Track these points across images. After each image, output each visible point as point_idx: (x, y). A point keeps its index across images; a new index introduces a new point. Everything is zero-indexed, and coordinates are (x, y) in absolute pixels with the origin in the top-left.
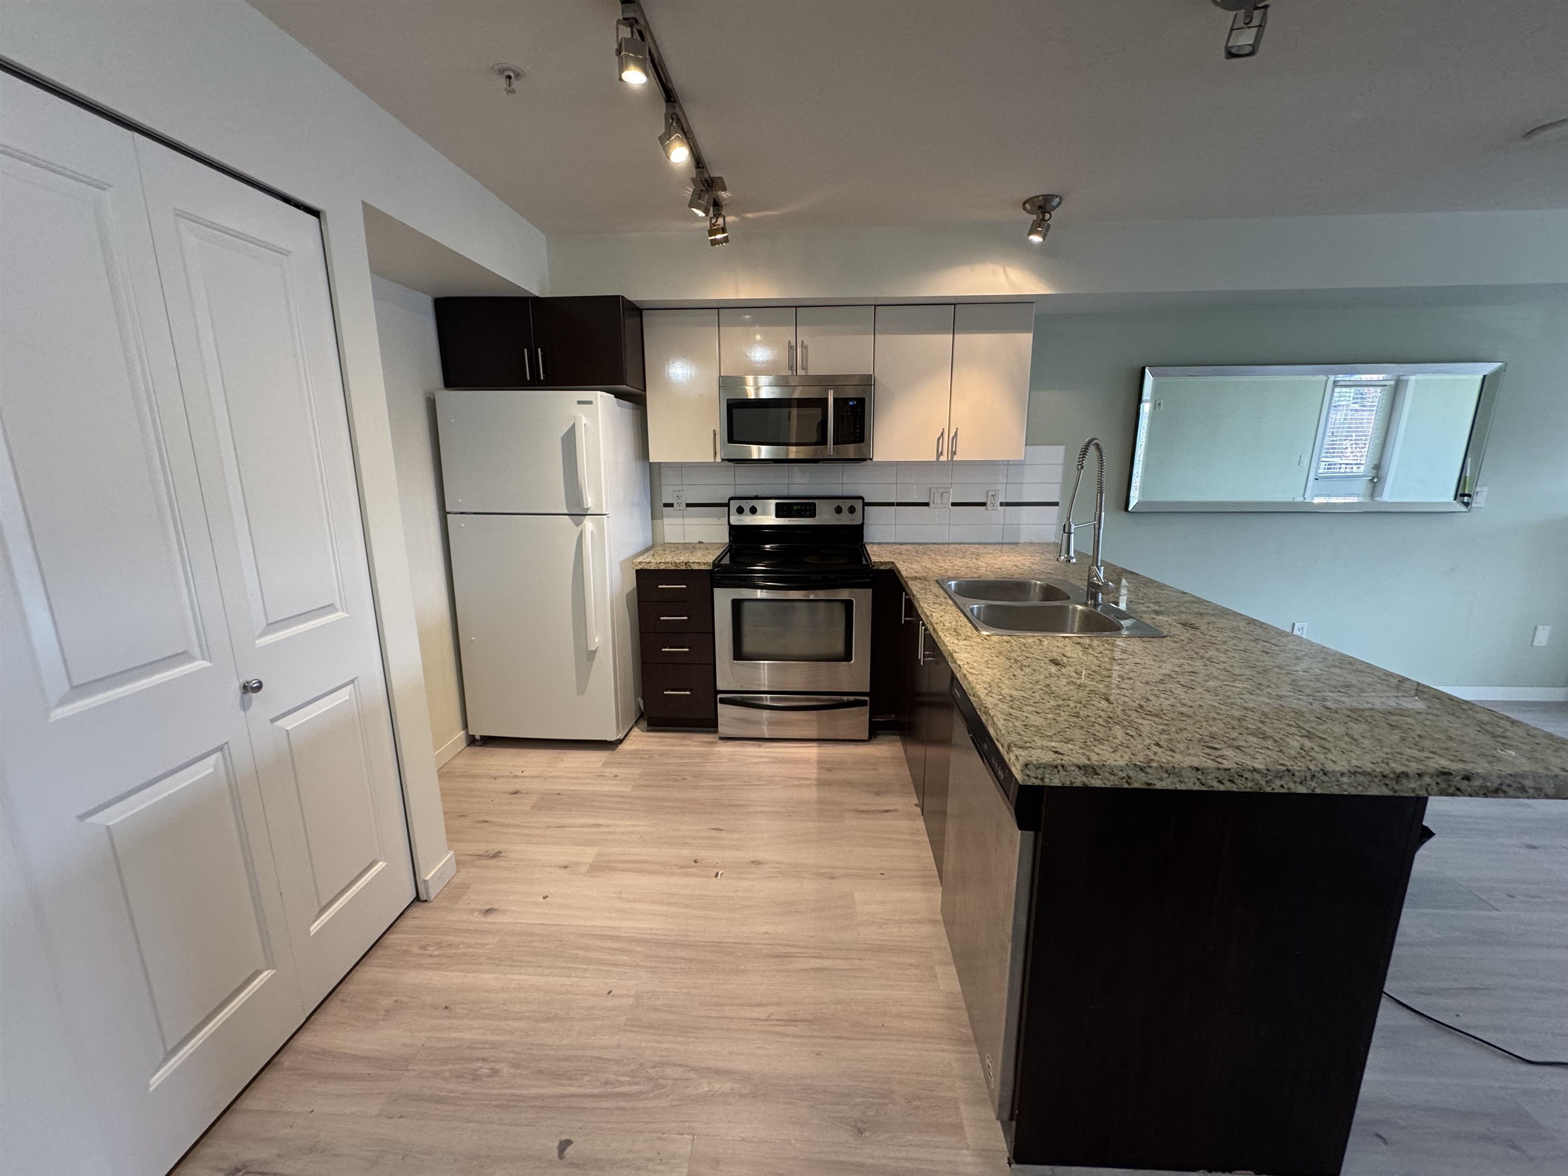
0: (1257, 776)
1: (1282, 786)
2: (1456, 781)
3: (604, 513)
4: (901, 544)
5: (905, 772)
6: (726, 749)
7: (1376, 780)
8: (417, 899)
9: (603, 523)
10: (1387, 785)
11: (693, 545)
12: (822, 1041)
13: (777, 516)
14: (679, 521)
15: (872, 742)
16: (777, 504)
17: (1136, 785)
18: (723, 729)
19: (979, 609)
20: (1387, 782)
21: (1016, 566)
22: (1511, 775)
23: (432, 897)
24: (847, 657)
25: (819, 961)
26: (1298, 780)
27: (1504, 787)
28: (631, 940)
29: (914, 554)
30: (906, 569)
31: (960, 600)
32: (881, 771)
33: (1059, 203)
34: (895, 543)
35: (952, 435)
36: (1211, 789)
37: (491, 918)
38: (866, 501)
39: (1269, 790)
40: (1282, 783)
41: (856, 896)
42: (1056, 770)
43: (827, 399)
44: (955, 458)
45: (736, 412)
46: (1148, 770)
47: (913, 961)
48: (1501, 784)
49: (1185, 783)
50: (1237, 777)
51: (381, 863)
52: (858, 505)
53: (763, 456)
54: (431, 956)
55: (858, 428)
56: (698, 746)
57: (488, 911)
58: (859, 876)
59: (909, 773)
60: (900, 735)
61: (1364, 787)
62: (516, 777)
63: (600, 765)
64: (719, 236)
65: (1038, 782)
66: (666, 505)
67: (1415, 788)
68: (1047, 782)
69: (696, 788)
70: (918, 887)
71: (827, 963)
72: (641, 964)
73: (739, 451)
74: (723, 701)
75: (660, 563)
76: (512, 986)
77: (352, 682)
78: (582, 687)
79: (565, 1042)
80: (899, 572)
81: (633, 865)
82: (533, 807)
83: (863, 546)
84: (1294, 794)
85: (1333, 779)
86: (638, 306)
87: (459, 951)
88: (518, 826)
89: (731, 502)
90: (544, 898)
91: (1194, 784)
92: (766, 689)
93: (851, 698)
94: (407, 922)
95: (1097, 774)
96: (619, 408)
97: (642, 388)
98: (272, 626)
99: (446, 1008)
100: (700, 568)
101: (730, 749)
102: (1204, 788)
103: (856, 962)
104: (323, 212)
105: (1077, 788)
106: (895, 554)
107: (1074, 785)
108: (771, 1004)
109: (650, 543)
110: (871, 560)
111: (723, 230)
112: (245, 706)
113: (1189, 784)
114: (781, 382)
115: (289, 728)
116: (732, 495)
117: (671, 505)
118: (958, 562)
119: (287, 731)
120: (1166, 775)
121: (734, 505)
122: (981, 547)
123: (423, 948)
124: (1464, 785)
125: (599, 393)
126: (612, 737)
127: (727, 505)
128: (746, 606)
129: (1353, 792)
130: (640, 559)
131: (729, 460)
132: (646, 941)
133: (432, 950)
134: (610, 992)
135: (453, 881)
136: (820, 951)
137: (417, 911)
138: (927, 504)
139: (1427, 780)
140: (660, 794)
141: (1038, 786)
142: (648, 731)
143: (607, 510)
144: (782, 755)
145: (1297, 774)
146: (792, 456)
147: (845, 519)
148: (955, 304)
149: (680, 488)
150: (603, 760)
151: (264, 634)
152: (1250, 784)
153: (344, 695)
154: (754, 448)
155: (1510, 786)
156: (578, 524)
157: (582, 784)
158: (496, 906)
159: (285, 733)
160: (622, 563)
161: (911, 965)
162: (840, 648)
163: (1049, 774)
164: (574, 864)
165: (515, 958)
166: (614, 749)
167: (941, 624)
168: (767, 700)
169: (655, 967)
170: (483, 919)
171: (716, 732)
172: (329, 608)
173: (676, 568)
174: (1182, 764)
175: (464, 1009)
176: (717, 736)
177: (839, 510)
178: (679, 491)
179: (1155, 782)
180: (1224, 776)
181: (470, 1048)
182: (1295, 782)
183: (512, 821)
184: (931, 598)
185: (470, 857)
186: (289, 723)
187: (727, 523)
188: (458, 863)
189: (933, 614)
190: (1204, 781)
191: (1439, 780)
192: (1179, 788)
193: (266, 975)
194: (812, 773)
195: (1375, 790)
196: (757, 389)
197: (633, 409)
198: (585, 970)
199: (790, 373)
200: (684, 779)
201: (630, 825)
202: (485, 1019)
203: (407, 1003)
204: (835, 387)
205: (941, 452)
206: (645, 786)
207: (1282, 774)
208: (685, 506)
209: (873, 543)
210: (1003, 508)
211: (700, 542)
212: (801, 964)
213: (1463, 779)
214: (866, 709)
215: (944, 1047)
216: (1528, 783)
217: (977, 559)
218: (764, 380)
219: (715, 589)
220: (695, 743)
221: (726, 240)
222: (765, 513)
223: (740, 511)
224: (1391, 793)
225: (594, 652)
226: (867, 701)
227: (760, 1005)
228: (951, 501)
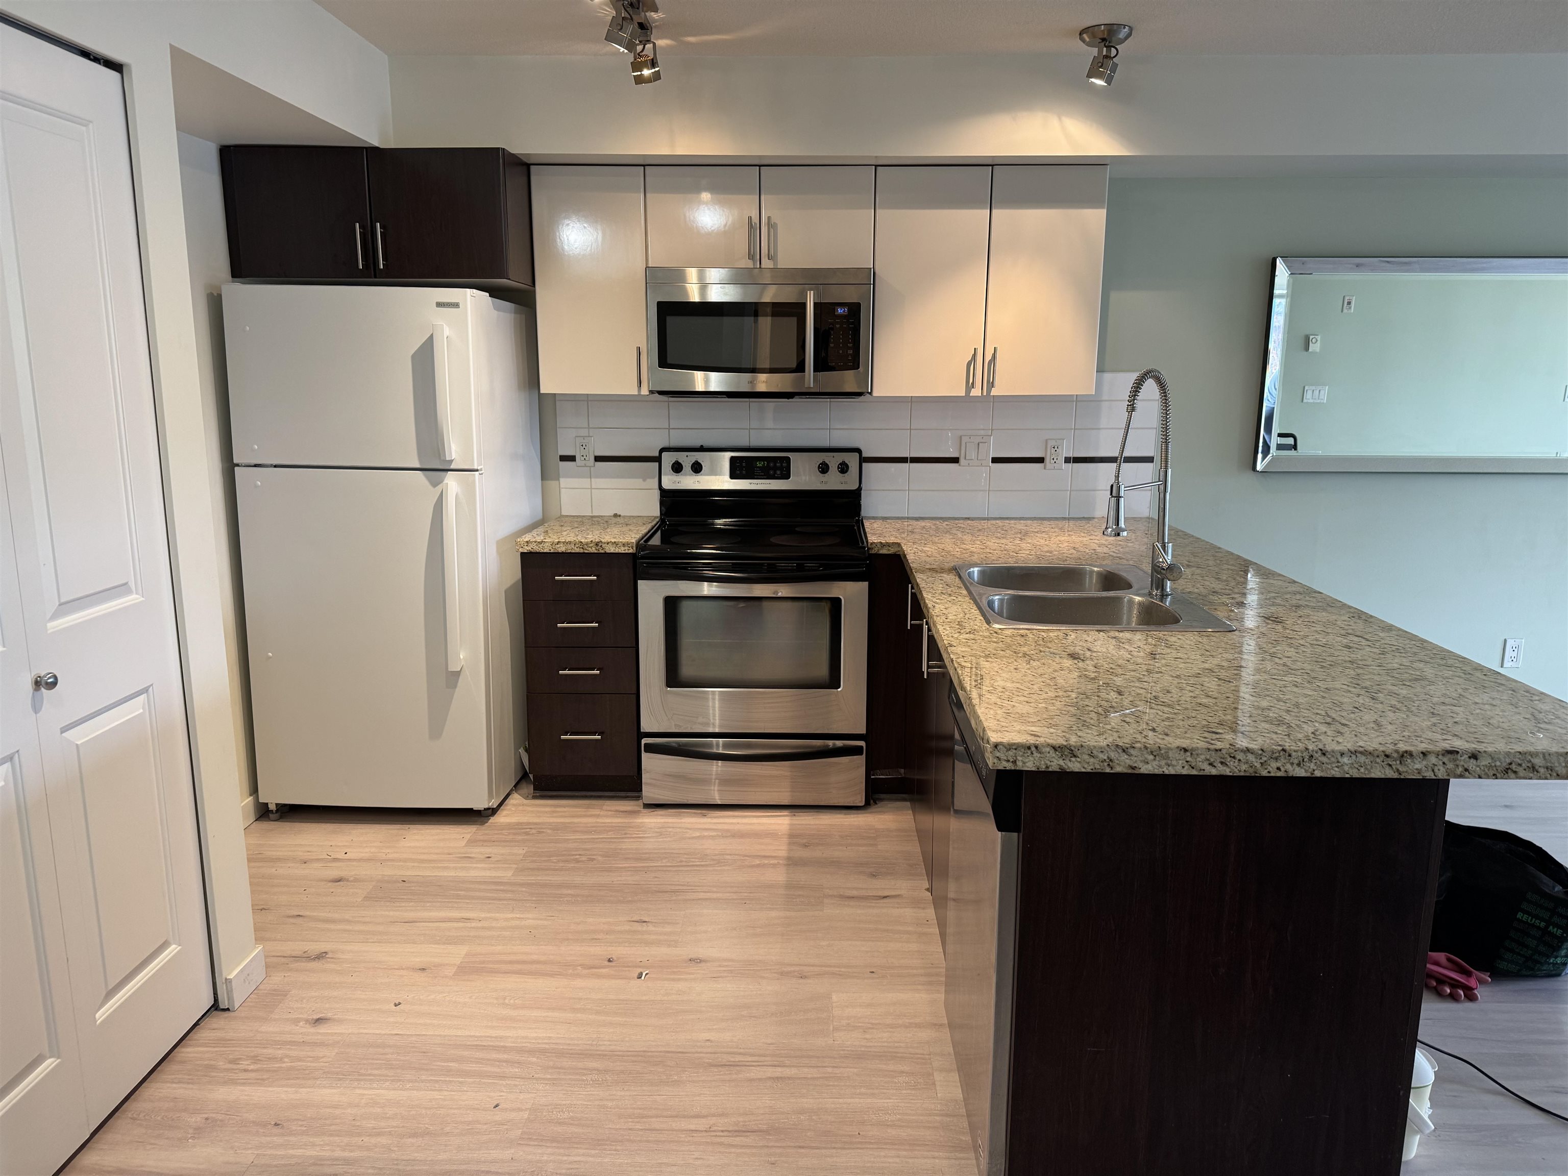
0: (1251, 757)
1: (1278, 769)
2: (1463, 760)
3: (476, 467)
4: (917, 519)
5: (915, 848)
6: (654, 820)
7: (1378, 760)
8: (216, 1006)
9: (474, 481)
10: (1390, 765)
11: (606, 519)
12: (778, 1151)
13: (733, 476)
14: (585, 482)
15: (869, 810)
16: (732, 459)
17: (1119, 769)
18: (649, 792)
19: (1001, 601)
20: (1390, 763)
21: (1074, 548)
22: (1520, 753)
23: (237, 1005)
24: (833, 682)
25: (780, 1069)
26: (1296, 761)
27: (1514, 767)
28: (521, 1051)
29: (932, 532)
30: (914, 554)
31: (977, 590)
32: (879, 847)
33: (1129, 35)
34: (908, 518)
35: (988, 357)
36: (1201, 773)
37: (323, 1029)
38: (864, 455)
39: (1264, 773)
40: (1279, 764)
41: (834, 997)
42: (1029, 752)
43: (803, 306)
44: (994, 392)
45: (670, 320)
46: (1132, 751)
47: (906, 1068)
48: (1511, 764)
49: (1173, 766)
50: (1229, 759)
51: (174, 946)
52: (852, 460)
53: (713, 388)
54: (246, 1071)
55: (850, 348)
56: (612, 816)
57: (318, 1021)
58: (840, 975)
59: (919, 850)
60: (911, 800)
61: (1366, 769)
62: (336, 860)
63: (463, 843)
64: (646, 72)
65: (1009, 766)
66: (564, 458)
67: (1421, 769)
68: (1020, 766)
69: (609, 870)
70: (920, 987)
71: (788, 1072)
72: (536, 1076)
73: (675, 378)
74: (650, 749)
75: (559, 542)
76: (363, 1101)
77: (145, 690)
78: (436, 729)
79: (440, 1157)
80: (905, 556)
81: (519, 967)
82: (366, 898)
83: (860, 523)
84: (1292, 777)
85: (1333, 759)
86: (525, 160)
87: (284, 1065)
88: (348, 921)
89: (664, 454)
90: (396, 1005)
91: (1183, 767)
92: (717, 730)
93: (839, 743)
94: (202, 1034)
95: (1075, 756)
96: (496, 312)
97: (529, 282)
98: (65, 607)
99: (276, 1124)
100: (617, 550)
101: (659, 821)
102: (1194, 772)
103: (829, 1070)
104: (129, 66)
105: (1053, 773)
106: (903, 533)
107: (1050, 769)
108: (714, 1115)
109: (539, 516)
110: (867, 542)
111: (653, 64)
112: (36, 707)
113: (1178, 767)
114: (739, 278)
115: (79, 743)
116: (665, 444)
117: (572, 458)
118: (992, 543)
119: (77, 745)
120: (1151, 757)
121: (668, 459)
122: (1035, 524)
123: (234, 1061)
124: (1471, 765)
125: (469, 291)
126: (480, 804)
127: (658, 459)
128: (685, 606)
129: (1355, 774)
130: (527, 537)
131: (661, 393)
132: (543, 1052)
133: (244, 1064)
134: (497, 1106)
135: (261, 987)
136: (781, 1059)
137: (218, 1021)
138: (955, 460)
139: (1433, 759)
140: (557, 879)
141: (1010, 771)
142: (534, 797)
143: (479, 464)
144: (737, 827)
145: (1294, 754)
146: (762, 388)
147: (834, 482)
148: (992, 166)
149: (584, 432)
150: (468, 836)
151: (55, 616)
152: (1244, 767)
153: (136, 707)
154: (699, 375)
155: (1520, 765)
156: (435, 484)
157: (438, 867)
158: (329, 1015)
159: (75, 747)
160: (500, 543)
161: (903, 1072)
162: (823, 671)
163: (1022, 756)
164: (434, 966)
165: (362, 1071)
166: (483, 823)
167: (943, 618)
168: (719, 746)
169: (555, 1079)
170: (312, 1030)
171: (639, 797)
172: (122, 589)
173: (582, 551)
174: (1169, 745)
175: (301, 1126)
176: (640, 802)
177: (824, 468)
178: (584, 437)
179: (1141, 765)
180: (1215, 758)
181: (314, 1164)
182: (1292, 764)
183: (336, 916)
184: (940, 587)
185: (283, 960)
186: (80, 736)
187: (657, 486)
188: (267, 966)
189: (937, 606)
190: (1193, 764)
191: (1445, 760)
192: (1167, 772)
193: (49, 1064)
194: (781, 849)
195: (1378, 772)
196: (704, 287)
197: (516, 313)
198: (461, 1083)
199: (750, 264)
200: (593, 860)
201: (512, 919)
202: (331, 1135)
203: (221, 1121)
204: (815, 286)
205: (973, 384)
206: (533, 869)
207: (1278, 754)
208: (592, 459)
209: (874, 518)
210: (1070, 465)
211: (616, 515)
212: (755, 1073)
213: (1470, 757)
214: (861, 760)
215: (936, 1154)
216: (1538, 761)
217: (1021, 539)
218: (714, 274)
219: (639, 582)
220: (606, 813)
221: (657, 77)
222: (714, 472)
223: (677, 468)
224: (1396, 776)
225: (457, 674)
226: (862, 747)
227: (697, 1116)
228: (993, 454)
